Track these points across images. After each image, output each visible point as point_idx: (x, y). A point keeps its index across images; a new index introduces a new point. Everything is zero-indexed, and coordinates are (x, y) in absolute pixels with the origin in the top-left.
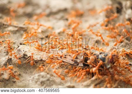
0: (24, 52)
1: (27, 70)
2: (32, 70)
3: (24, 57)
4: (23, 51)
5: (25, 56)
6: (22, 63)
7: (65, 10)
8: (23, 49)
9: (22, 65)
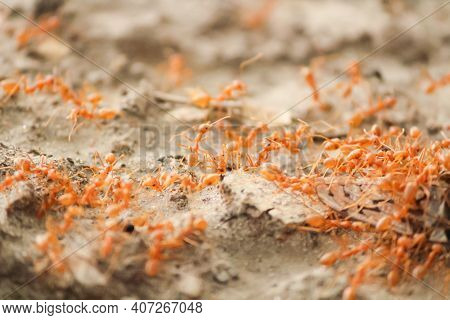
0: (243, 197)
1: (260, 261)
2: (276, 259)
3: (245, 214)
4: (238, 192)
5: (250, 211)
6: (240, 235)
7: (365, 41)
8: (239, 187)
9: (241, 241)
